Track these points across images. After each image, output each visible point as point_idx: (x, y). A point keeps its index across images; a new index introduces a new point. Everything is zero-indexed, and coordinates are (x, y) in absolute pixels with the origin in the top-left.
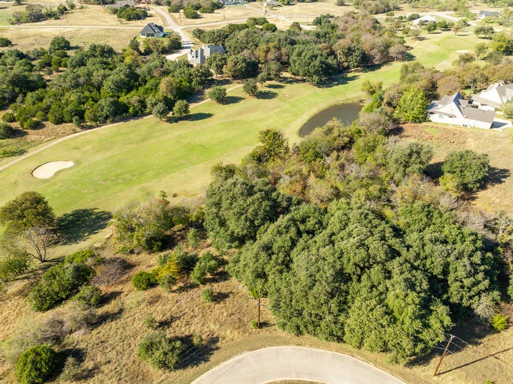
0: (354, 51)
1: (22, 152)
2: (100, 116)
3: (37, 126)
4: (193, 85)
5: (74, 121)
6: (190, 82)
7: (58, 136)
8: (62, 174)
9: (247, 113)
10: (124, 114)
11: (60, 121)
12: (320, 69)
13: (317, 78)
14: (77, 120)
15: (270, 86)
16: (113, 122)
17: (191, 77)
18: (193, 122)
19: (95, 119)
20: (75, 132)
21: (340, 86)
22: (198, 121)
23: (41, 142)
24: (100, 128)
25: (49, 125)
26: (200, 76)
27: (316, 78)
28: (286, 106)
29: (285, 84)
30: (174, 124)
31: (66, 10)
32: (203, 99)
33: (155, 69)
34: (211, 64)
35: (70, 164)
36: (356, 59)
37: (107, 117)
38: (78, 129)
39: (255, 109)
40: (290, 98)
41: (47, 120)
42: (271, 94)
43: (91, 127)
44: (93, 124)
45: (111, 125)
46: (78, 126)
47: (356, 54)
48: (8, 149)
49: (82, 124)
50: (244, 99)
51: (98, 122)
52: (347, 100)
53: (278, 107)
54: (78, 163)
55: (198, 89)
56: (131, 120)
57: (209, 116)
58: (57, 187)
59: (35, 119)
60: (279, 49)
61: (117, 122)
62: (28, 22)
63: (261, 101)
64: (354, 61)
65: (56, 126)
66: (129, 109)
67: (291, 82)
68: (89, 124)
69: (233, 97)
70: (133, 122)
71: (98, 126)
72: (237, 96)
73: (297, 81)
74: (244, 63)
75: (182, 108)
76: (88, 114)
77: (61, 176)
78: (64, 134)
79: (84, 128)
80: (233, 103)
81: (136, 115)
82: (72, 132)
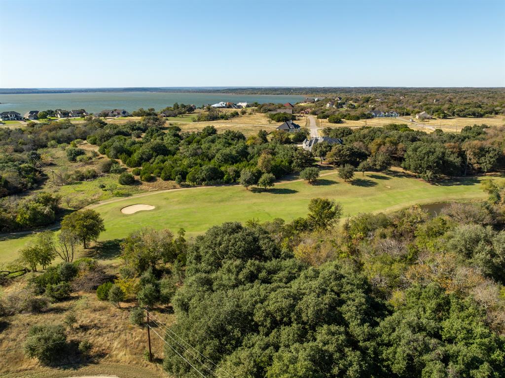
0: (487, 151)
1: (128, 195)
2: (198, 178)
3: (151, 179)
4: (292, 165)
5: (177, 178)
6: (291, 162)
7: (161, 189)
8: (140, 214)
9: (333, 195)
10: (219, 180)
11: (168, 178)
12: (435, 164)
13: (431, 173)
14: (179, 179)
15: (372, 176)
16: (207, 185)
17: (293, 159)
18: (276, 195)
19: (194, 180)
20: (174, 188)
21: (462, 186)
22: (281, 195)
23: (147, 191)
24: (195, 188)
25: (160, 180)
26: (301, 159)
27: (429, 173)
28: (383, 195)
29: (392, 177)
30: (257, 194)
31: (238, 115)
32: (297, 179)
33: (263, 149)
34: (316, 150)
35: (153, 208)
36: (489, 161)
37: (203, 180)
38: (178, 186)
39: (345, 193)
40: (390, 189)
41: (159, 177)
42: (371, 182)
43: (188, 186)
44: (190, 184)
45: (205, 187)
46: (179, 184)
47: (491, 155)
48: (121, 191)
49: (182, 183)
50: (337, 183)
51: (195, 183)
52: (463, 199)
53: (371, 195)
54: (158, 208)
55: (296, 170)
56: (223, 186)
57: (294, 192)
58: (130, 221)
59: (152, 175)
60: (396, 144)
61: (212, 185)
62: (205, 121)
63: (355, 187)
64: (488, 162)
65: (164, 181)
66: (224, 176)
67: (400, 176)
68: (187, 183)
69: (327, 180)
70: (223, 187)
71: (194, 186)
72: (332, 180)
73: (408, 176)
74: (348, 151)
75: (267, 180)
76: (189, 176)
77: (138, 215)
78: (166, 188)
79: (183, 186)
80: (323, 185)
81: (228, 183)
82: (172, 187)
